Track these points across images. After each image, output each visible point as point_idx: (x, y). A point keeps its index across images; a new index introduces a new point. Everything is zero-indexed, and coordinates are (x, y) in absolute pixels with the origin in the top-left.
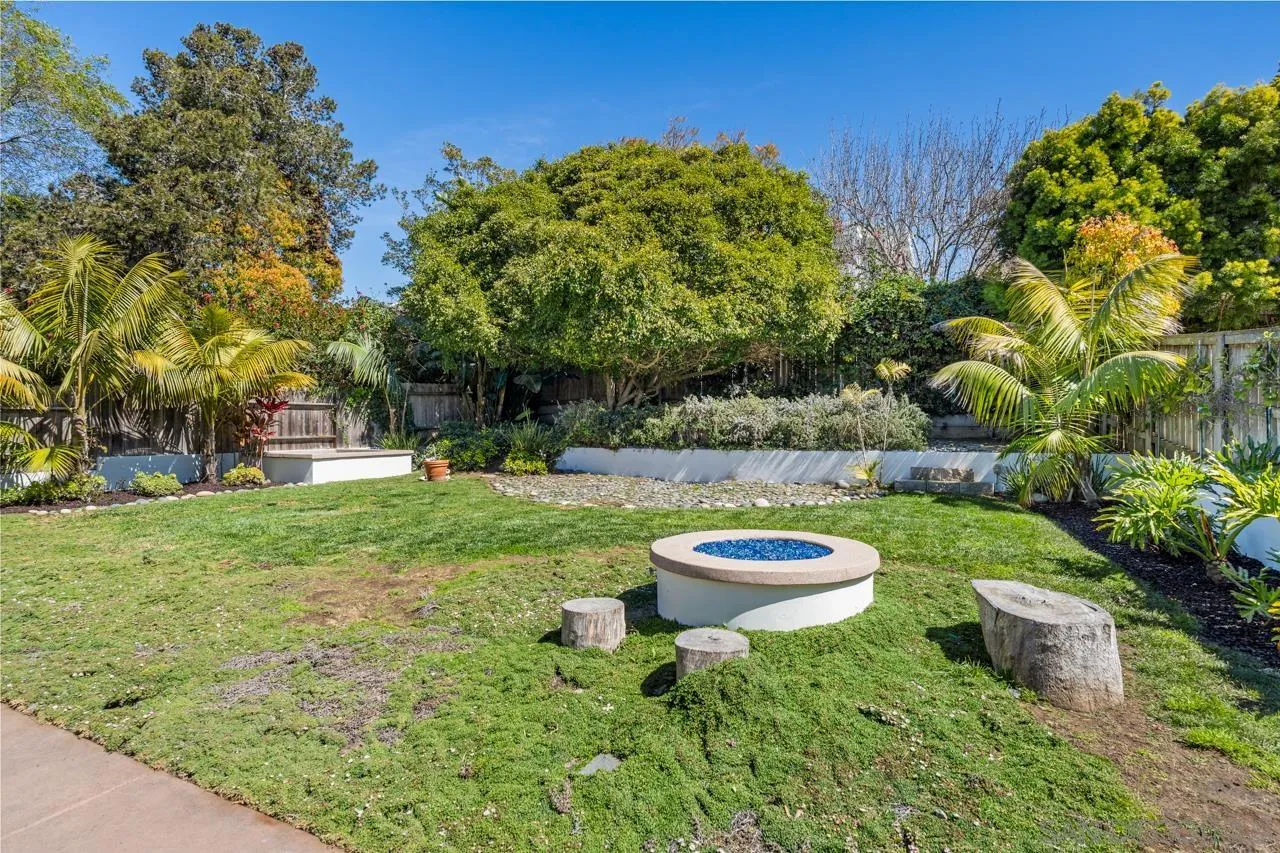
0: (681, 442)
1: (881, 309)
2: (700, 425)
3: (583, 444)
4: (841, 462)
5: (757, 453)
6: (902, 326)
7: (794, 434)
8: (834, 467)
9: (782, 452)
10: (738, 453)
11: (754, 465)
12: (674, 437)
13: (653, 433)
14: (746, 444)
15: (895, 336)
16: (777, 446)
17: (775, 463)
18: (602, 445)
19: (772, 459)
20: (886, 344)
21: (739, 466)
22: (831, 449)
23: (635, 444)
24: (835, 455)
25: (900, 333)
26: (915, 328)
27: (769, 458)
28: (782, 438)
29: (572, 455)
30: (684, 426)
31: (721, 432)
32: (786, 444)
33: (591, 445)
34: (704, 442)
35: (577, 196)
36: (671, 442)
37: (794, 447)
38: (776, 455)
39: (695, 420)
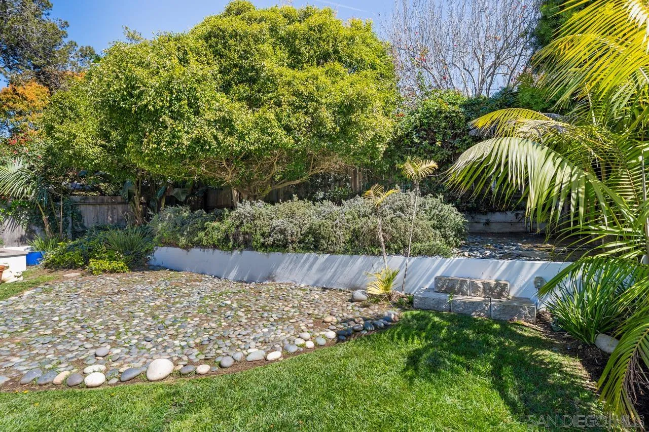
0: (230, 244)
1: (426, 121)
2: (245, 228)
5: (290, 256)
6: (445, 135)
7: (323, 238)
8: (360, 271)
9: (313, 255)
10: (276, 255)
11: (290, 267)
12: (226, 239)
13: (212, 236)
14: (282, 246)
15: (438, 144)
16: (308, 249)
17: (307, 266)
18: (177, 245)
19: (305, 262)
20: (432, 152)
21: (278, 266)
22: (356, 253)
23: (199, 244)
24: (360, 260)
25: (443, 141)
26: (455, 136)
27: (302, 261)
28: (313, 242)
29: (161, 253)
30: (233, 229)
31: (263, 235)
32: (316, 247)
33: (170, 245)
34: (247, 245)
36: (225, 243)
37: (325, 251)
38: (307, 259)
39: (242, 224)
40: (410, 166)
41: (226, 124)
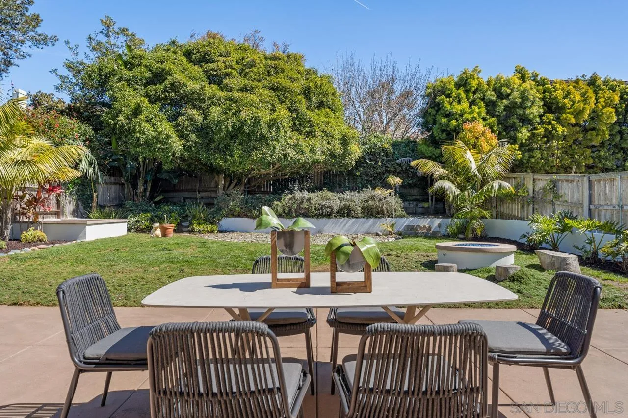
0: (294, 214)
1: (373, 151)
2: (305, 205)
3: (234, 215)
4: (374, 224)
5: (334, 219)
6: (383, 160)
7: (352, 210)
8: (371, 226)
9: (347, 219)
10: (325, 220)
11: (332, 226)
12: (290, 212)
13: (277, 209)
14: (329, 215)
15: (380, 164)
16: (344, 216)
17: (343, 224)
18: (246, 216)
19: (342, 223)
20: (375, 167)
21: (325, 226)
22: (369, 217)
24: (372, 220)
25: (382, 163)
26: (388, 161)
27: (340, 222)
28: (346, 212)
29: (227, 222)
30: (295, 206)
31: (315, 209)
32: (349, 215)
33: (239, 216)
34: (306, 214)
35: (216, 70)
36: (288, 214)
37: (353, 217)
38: (343, 221)
39: (302, 203)
40: (391, 180)
41: (296, 146)
